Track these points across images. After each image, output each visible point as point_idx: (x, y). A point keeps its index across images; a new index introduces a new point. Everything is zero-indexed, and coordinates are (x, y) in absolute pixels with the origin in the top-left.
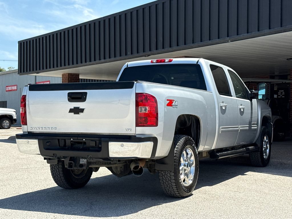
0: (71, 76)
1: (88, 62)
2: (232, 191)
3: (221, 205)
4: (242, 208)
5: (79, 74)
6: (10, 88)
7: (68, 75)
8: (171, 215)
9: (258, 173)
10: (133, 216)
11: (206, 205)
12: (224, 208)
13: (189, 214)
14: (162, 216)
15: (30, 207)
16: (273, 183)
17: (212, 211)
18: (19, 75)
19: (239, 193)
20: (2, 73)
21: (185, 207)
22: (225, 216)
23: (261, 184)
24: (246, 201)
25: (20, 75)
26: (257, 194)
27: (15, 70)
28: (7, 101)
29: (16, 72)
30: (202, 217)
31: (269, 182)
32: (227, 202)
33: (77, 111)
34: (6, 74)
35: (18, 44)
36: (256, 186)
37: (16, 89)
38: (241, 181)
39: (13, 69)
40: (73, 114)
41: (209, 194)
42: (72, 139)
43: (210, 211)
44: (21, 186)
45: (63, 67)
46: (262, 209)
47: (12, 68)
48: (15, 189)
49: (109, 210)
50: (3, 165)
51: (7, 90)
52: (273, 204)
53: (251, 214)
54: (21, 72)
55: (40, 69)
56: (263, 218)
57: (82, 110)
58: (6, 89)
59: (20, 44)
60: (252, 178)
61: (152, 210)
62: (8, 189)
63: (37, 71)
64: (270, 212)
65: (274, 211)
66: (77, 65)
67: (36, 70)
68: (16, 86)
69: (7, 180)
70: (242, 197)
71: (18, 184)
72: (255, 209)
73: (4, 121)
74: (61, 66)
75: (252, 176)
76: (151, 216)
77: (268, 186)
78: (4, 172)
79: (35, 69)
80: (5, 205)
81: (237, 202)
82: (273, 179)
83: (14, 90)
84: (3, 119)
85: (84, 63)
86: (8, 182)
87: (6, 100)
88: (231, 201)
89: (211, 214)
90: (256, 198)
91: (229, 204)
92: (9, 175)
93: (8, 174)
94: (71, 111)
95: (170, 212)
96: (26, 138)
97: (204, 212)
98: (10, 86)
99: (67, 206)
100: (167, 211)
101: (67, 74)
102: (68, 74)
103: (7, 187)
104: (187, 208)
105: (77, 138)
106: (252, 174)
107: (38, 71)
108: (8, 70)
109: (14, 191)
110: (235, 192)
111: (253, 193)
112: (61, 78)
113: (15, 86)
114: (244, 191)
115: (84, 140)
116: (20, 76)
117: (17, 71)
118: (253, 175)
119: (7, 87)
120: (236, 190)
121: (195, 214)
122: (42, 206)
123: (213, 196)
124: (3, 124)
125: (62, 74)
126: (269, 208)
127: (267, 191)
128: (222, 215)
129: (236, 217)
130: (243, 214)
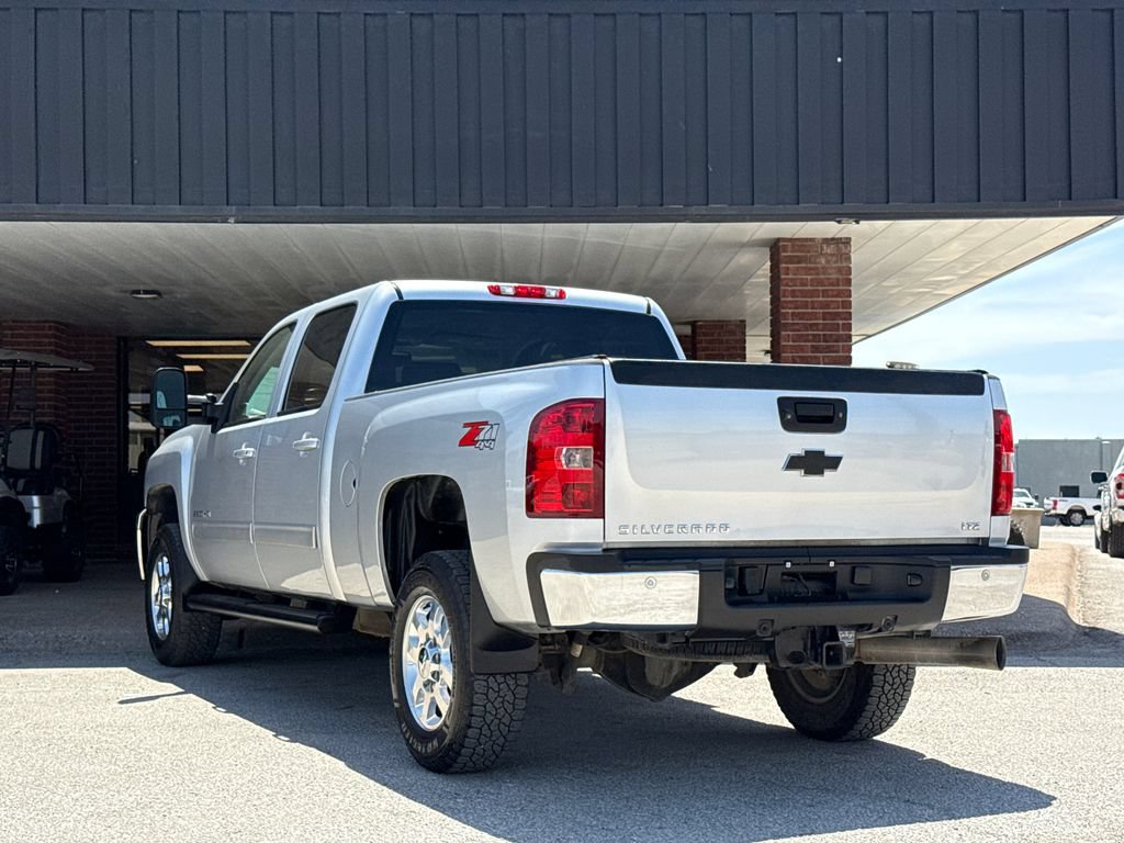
33: (814, 463)
40: (797, 474)
42: (788, 565)
57: (834, 463)
94: (794, 463)
96: (644, 567)
105: (806, 560)
115: (832, 564)
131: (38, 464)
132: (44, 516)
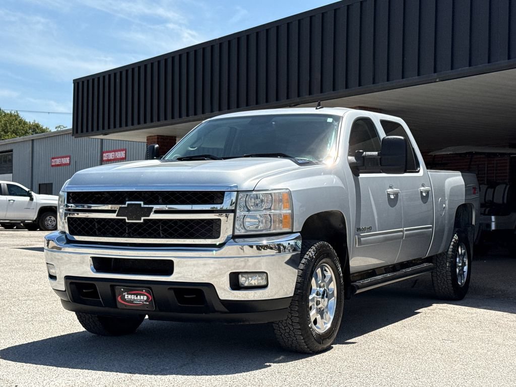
0: (162, 140)
1: (192, 115)
2: (439, 338)
3: (418, 360)
4: (456, 368)
5: (176, 137)
6: (58, 161)
7: (158, 138)
8: (331, 376)
9: (485, 310)
10: (264, 376)
11: (393, 360)
12: (423, 366)
13: (361, 374)
14: (315, 377)
15: (90, 358)
16: (510, 327)
17: (402, 371)
18: (73, 137)
19: (450, 341)
20: (44, 135)
21: (355, 362)
22: (425, 379)
23: (491, 328)
24: (463, 356)
25: (75, 137)
26: (483, 345)
27: (67, 130)
28: (52, 184)
29: (68, 134)
30: (384, 380)
31: (504, 326)
32: (429, 356)
34: (51, 137)
35: (73, 85)
36: (482, 331)
37: (68, 162)
38: (455, 323)
39: (64, 129)
41: (397, 343)
43: (398, 371)
44: (75, 322)
45: (149, 124)
46: (491, 370)
47: (62, 127)
48: (64, 327)
49: (224, 365)
50: (45, 288)
51: (53, 164)
52: (510, 361)
53: (471, 377)
54: (77, 132)
55: (109, 128)
56: (492, 385)
58: (51, 162)
59: (76, 84)
60: (474, 318)
61: (298, 367)
62: (52, 328)
63: (104, 132)
64: (505, 375)
65: (511, 373)
66: (174, 121)
67: (103, 128)
68: (69, 158)
69: (51, 313)
70: (456, 349)
71: (69, 320)
72: (478, 369)
73: (48, 218)
74: (145, 122)
75: (475, 315)
76: (295, 376)
77: (502, 332)
78: (45, 300)
79: (102, 126)
80: (46, 353)
81: (447, 357)
82: (512, 320)
83: (65, 165)
84: (45, 213)
85: (184, 118)
86: (53, 316)
87: (51, 182)
88: (436, 355)
89: (401, 375)
90: (480, 351)
91: (432, 360)
92: (55, 304)
93: (53, 303)
95: (329, 371)
97: (389, 372)
98: (58, 158)
99: (151, 357)
100: (324, 370)
101: (155, 136)
102: (158, 136)
103: (51, 324)
104: (359, 365)
106: (474, 311)
107: (106, 131)
108: (56, 130)
109: (62, 331)
110: (444, 341)
111: (476, 343)
112: (145, 144)
113: (66, 157)
114: (460, 339)
116: (76, 139)
117: (71, 132)
118: (475, 313)
119: (53, 158)
120: (445, 337)
121: (372, 375)
122: (110, 356)
123: (405, 346)
124: (46, 222)
125: (147, 137)
126: (503, 368)
127: (500, 341)
128: (420, 377)
129: (444, 381)
130: (457, 376)
131: (505, 201)
132: (496, 225)
